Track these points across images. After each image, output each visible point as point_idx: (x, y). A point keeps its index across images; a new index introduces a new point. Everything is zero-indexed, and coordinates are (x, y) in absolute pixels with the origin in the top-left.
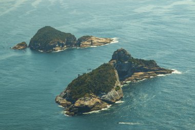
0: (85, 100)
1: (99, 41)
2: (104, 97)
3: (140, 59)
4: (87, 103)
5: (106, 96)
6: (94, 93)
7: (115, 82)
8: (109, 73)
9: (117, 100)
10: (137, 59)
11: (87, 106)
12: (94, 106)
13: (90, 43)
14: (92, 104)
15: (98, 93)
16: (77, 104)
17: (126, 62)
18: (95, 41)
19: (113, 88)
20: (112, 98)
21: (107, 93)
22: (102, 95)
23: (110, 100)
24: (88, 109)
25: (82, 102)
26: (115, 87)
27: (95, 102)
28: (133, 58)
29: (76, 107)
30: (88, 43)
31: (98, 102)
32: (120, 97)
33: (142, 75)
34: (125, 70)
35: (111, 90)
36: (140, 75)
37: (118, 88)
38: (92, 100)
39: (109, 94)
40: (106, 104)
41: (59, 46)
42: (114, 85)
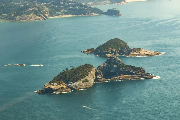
0: (53, 85)
2: (70, 85)
4: (53, 87)
5: (72, 85)
7: (85, 77)
9: (81, 89)
11: (52, 89)
12: (57, 90)
14: (57, 88)
15: (67, 82)
16: (47, 87)
17: (115, 66)
18: (142, 52)
19: (81, 80)
20: (76, 87)
21: (73, 83)
22: (70, 83)
23: (74, 87)
24: (52, 90)
25: (50, 86)
27: (60, 87)
28: (123, 64)
29: (45, 89)
30: (136, 54)
31: (63, 88)
32: (85, 87)
33: (126, 77)
34: (113, 71)
35: (77, 81)
36: (125, 77)
37: (87, 81)
38: (59, 85)
39: (75, 83)
40: (69, 89)
41: (112, 53)
42: (83, 78)
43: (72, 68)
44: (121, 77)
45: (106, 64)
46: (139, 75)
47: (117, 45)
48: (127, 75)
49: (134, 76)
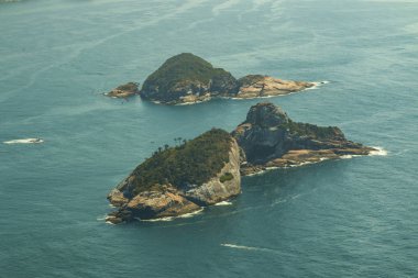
0: (148, 196)
1: (279, 86)
2: (192, 193)
3: (307, 125)
4: (150, 202)
5: (197, 192)
6: (174, 185)
7: (223, 166)
8: (216, 148)
9: (220, 200)
10: (300, 125)
11: (149, 207)
12: (164, 209)
13: (259, 90)
14: (162, 204)
15: (181, 184)
16: (132, 204)
17: (273, 129)
18: (270, 86)
19: (216, 176)
20: (208, 196)
21: (199, 185)
22: (190, 188)
23: (202, 198)
24: (149, 212)
25: (142, 200)
26: (219, 175)
27: (169, 200)
28: (290, 121)
29: (130, 209)
30: (255, 90)
31: (177, 202)
32: (228, 194)
33: (305, 156)
34: (268, 143)
35: (209, 179)
36: (300, 156)
37: (228, 177)
38: (163, 196)
39: (204, 187)
40: (193, 205)
41: (194, 93)
42: (219, 171)
43: (179, 144)
44: (292, 158)
45: (249, 125)
46: (333, 147)
47: (201, 71)
48: (305, 152)
49: (322, 151)
